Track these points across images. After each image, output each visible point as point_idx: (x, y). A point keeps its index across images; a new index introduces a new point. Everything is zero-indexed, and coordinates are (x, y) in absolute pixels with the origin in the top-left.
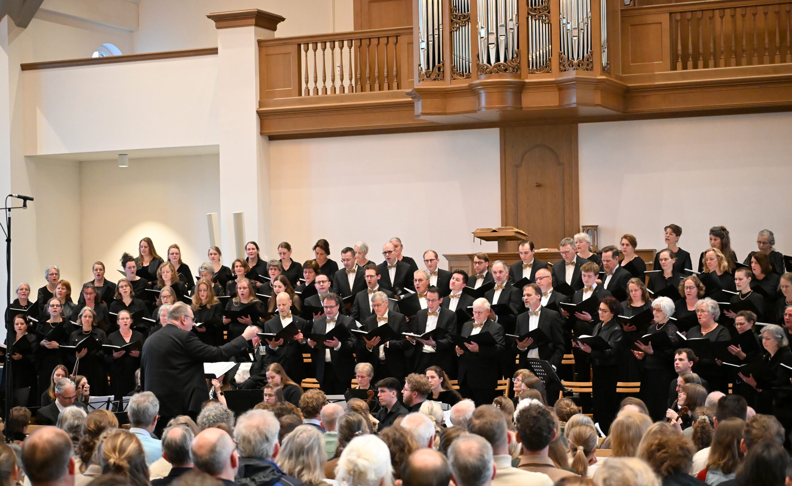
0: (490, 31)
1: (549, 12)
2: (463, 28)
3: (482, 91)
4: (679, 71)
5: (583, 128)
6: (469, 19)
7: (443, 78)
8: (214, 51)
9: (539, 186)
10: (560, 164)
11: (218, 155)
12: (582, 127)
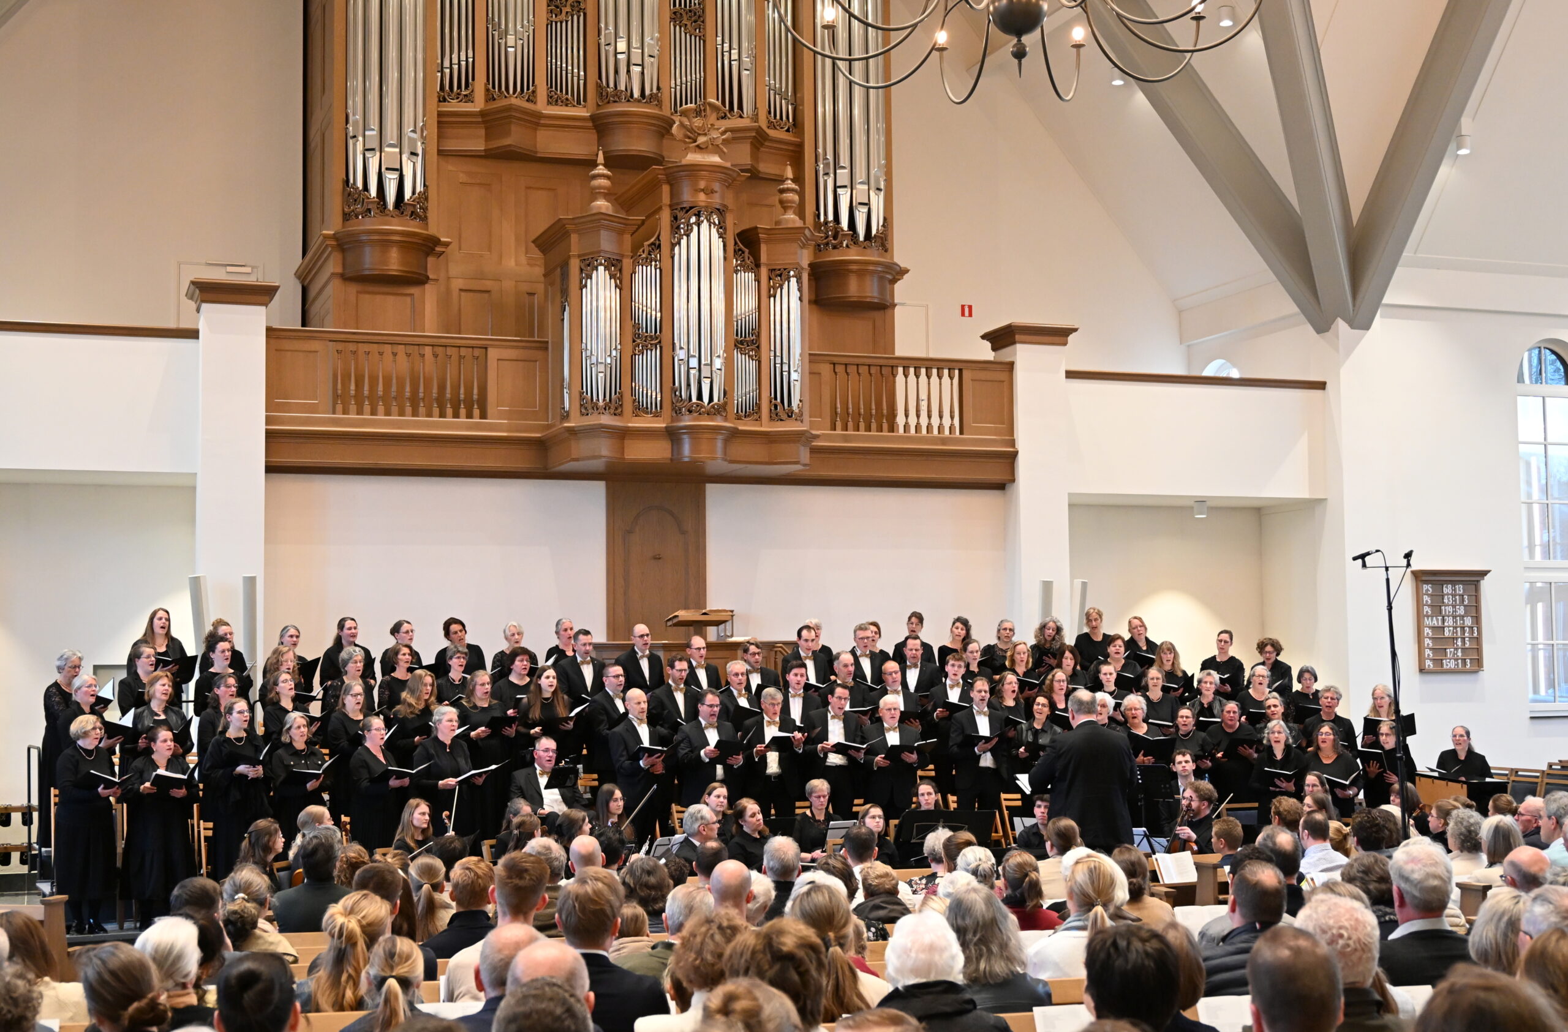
0: (703, 362)
1: (758, 347)
2: (649, 352)
3: (685, 436)
4: (839, 432)
5: (712, 491)
6: (660, 342)
7: (621, 414)
8: (193, 334)
9: (657, 558)
10: (683, 533)
11: (194, 488)
12: (711, 489)
